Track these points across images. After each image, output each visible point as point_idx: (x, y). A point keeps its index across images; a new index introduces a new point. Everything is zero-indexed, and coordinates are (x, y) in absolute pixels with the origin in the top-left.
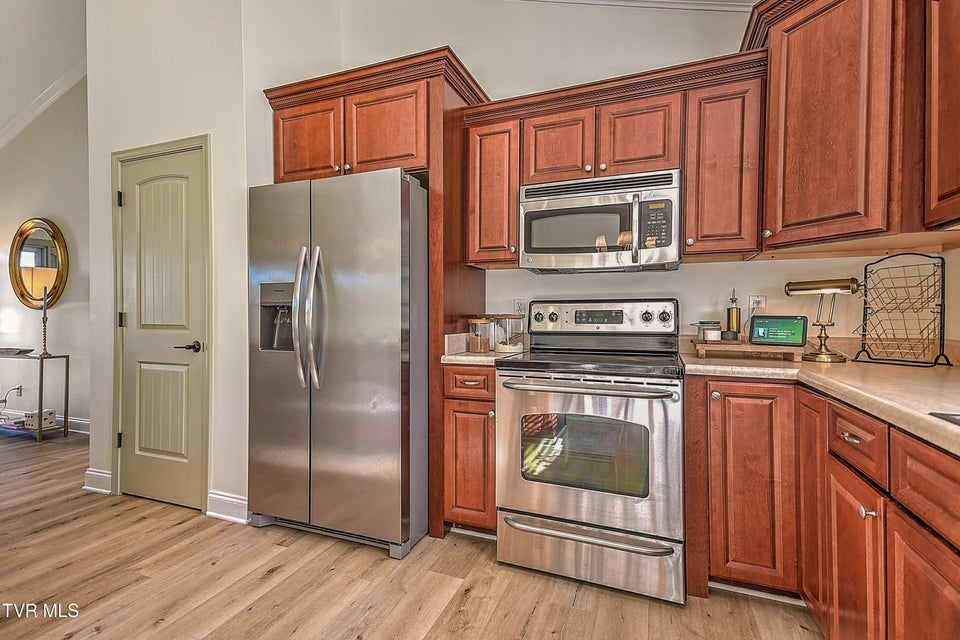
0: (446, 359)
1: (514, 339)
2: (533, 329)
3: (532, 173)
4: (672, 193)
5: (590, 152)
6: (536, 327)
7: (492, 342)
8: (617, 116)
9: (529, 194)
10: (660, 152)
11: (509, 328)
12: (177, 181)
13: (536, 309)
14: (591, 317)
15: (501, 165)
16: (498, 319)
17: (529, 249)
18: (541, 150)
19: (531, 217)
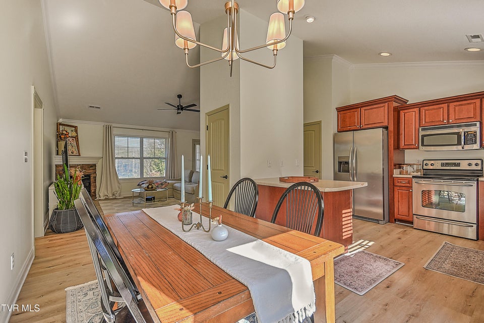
0: (394, 176)
1: (418, 171)
2: (424, 168)
3: (424, 123)
4: (477, 129)
5: (446, 117)
6: (425, 167)
7: (409, 172)
8: (456, 106)
9: (422, 130)
10: (473, 116)
11: (415, 168)
12: (312, 132)
13: (425, 162)
14: (447, 164)
15: (412, 120)
16: (410, 165)
17: (423, 145)
18: (427, 116)
19: (423, 136)
